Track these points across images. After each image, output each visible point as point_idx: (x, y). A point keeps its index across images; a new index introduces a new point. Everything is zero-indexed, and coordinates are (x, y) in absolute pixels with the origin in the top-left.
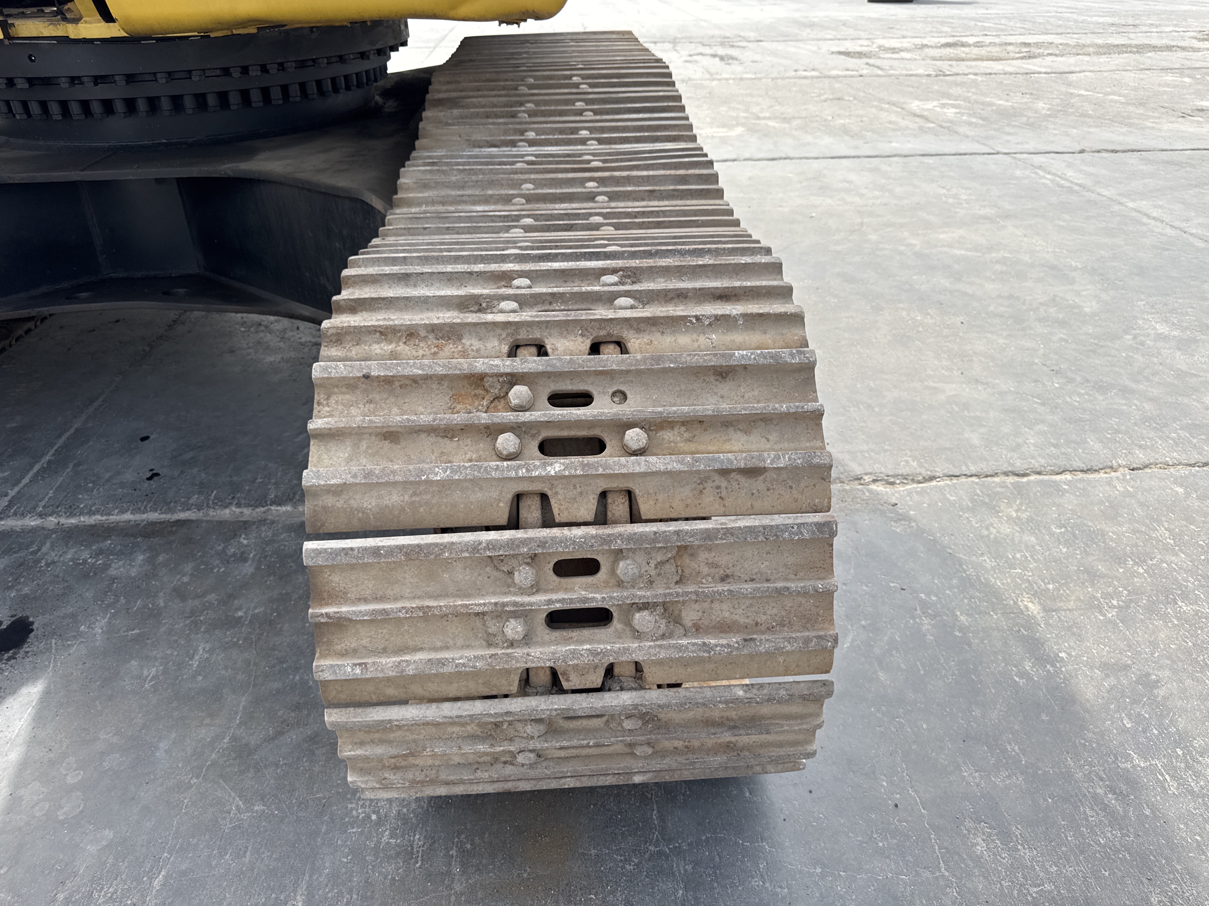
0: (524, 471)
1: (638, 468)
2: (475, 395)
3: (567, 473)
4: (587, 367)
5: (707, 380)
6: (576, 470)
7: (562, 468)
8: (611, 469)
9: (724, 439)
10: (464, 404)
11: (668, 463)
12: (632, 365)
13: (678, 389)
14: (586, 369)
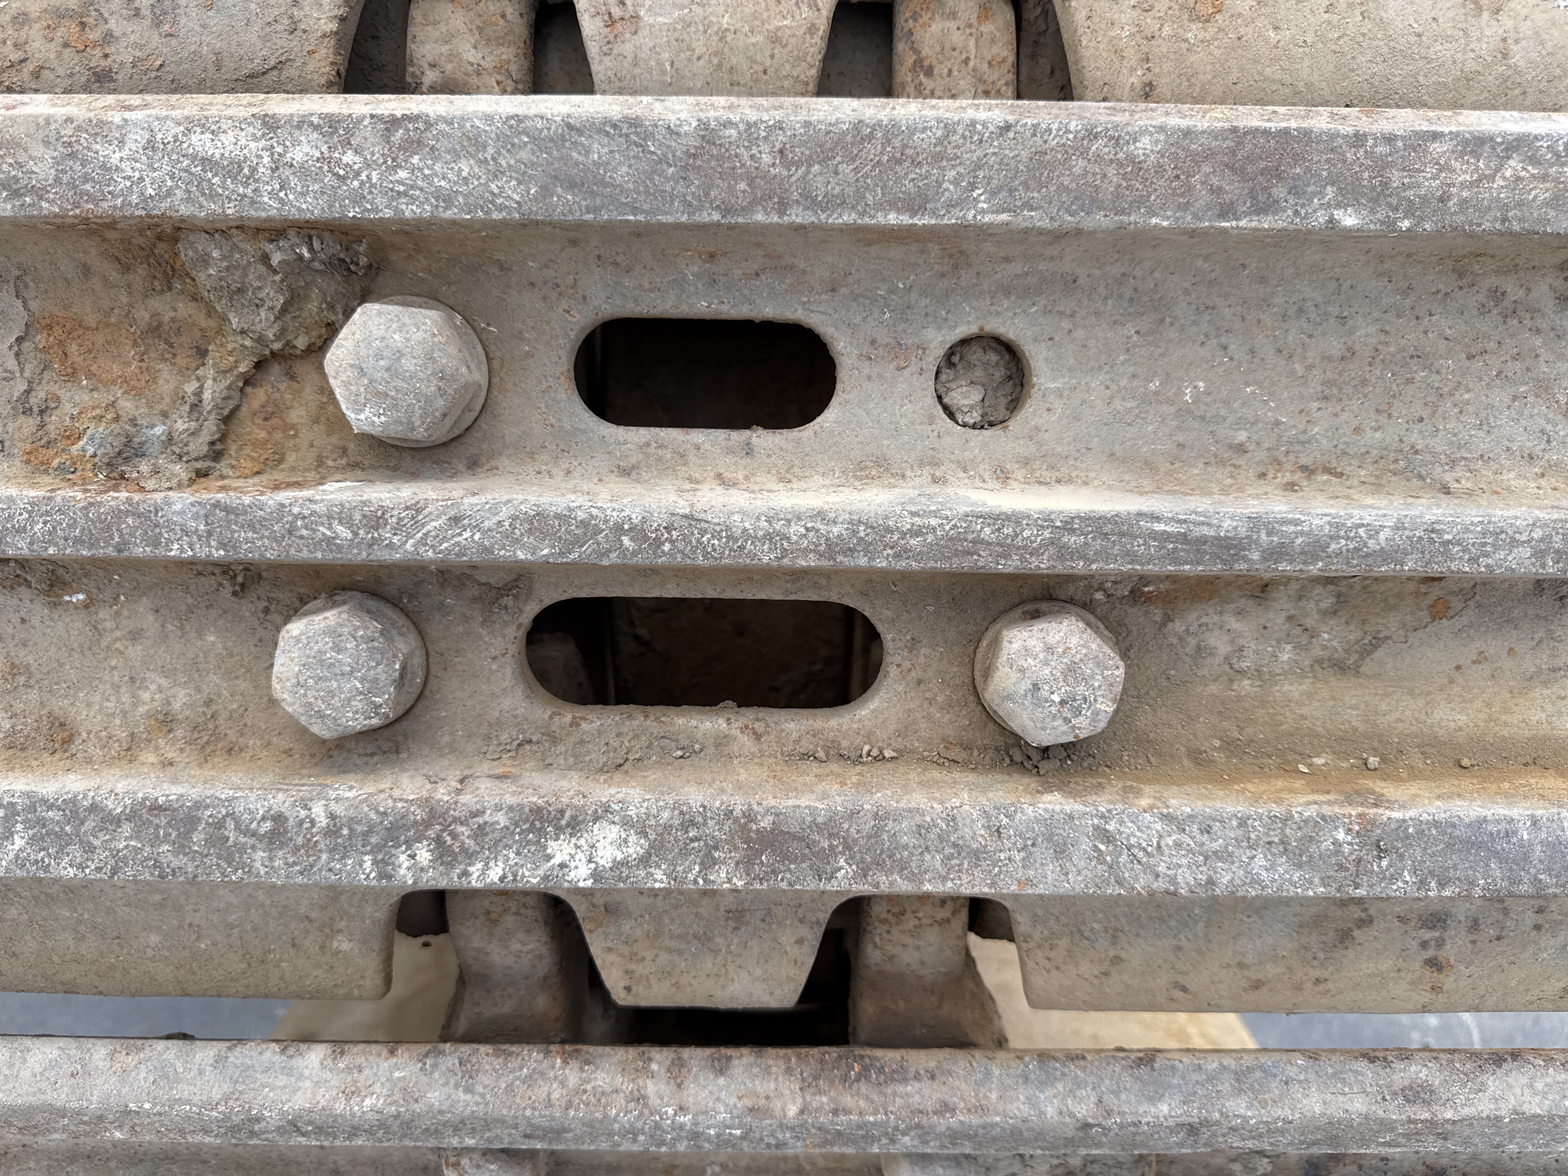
0: (424, 855)
1: (1051, 871)
2: (155, 330)
3: (659, 879)
4: (810, 201)
5: (1515, 293)
6: (708, 863)
7: (635, 848)
8: (902, 867)
9: (1529, 665)
10: (97, 382)
11: (1224, 855)
12: (1096, 204)
13: (1335, 346)
14: (797, 216)
